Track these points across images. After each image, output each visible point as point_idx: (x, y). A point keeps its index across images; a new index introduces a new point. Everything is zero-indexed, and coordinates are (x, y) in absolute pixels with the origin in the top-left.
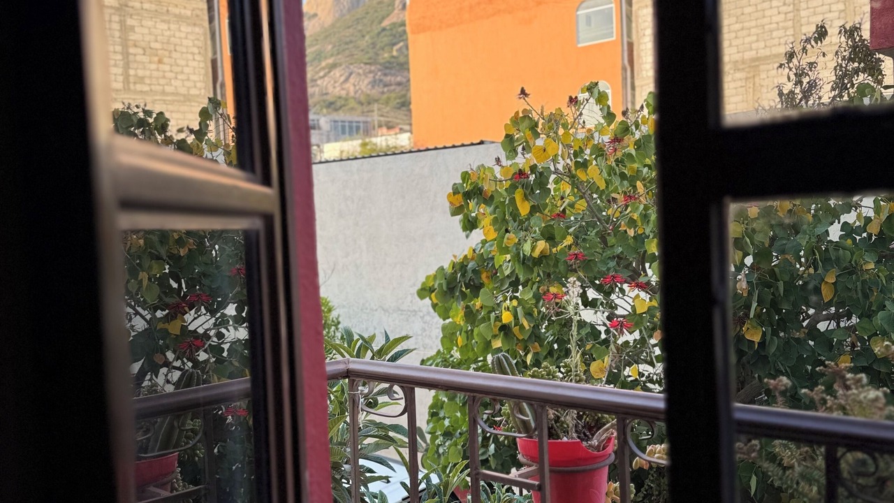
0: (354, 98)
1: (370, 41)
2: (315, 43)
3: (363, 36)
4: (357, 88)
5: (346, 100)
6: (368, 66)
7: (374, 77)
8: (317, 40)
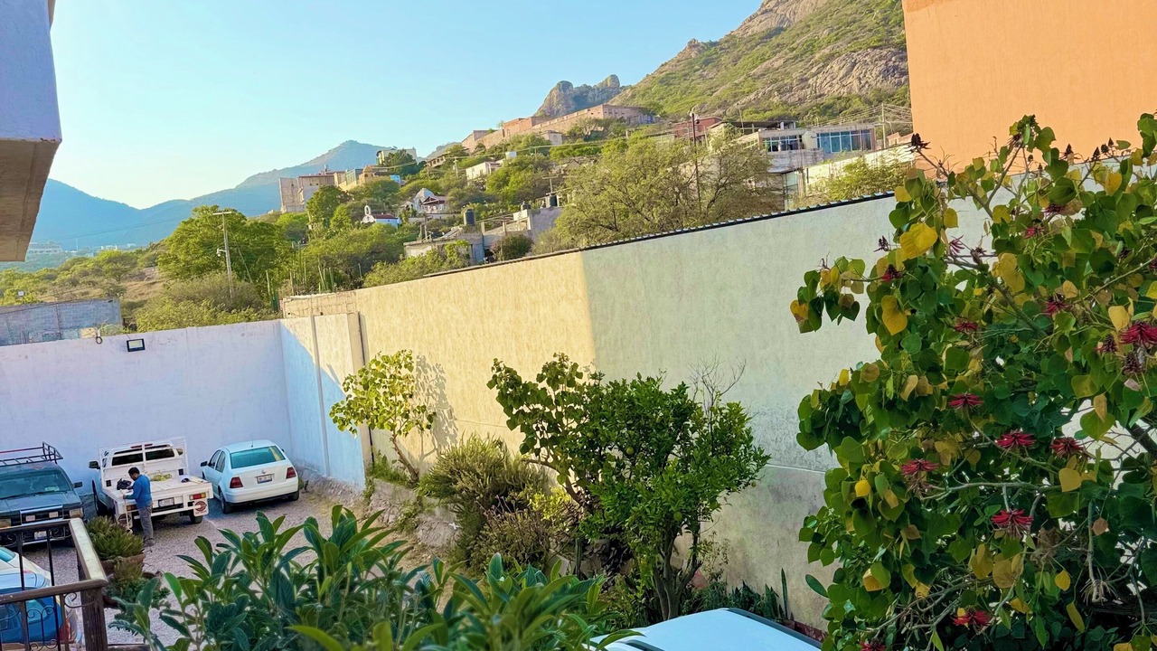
0: (860, 97)
1: (880, 17)
2: (807, 29)
3: (871, 11)
4: (863, 82)
5: (848, 100)
6: (878, 51)
7: (886, 64)
8: (809, 26)
